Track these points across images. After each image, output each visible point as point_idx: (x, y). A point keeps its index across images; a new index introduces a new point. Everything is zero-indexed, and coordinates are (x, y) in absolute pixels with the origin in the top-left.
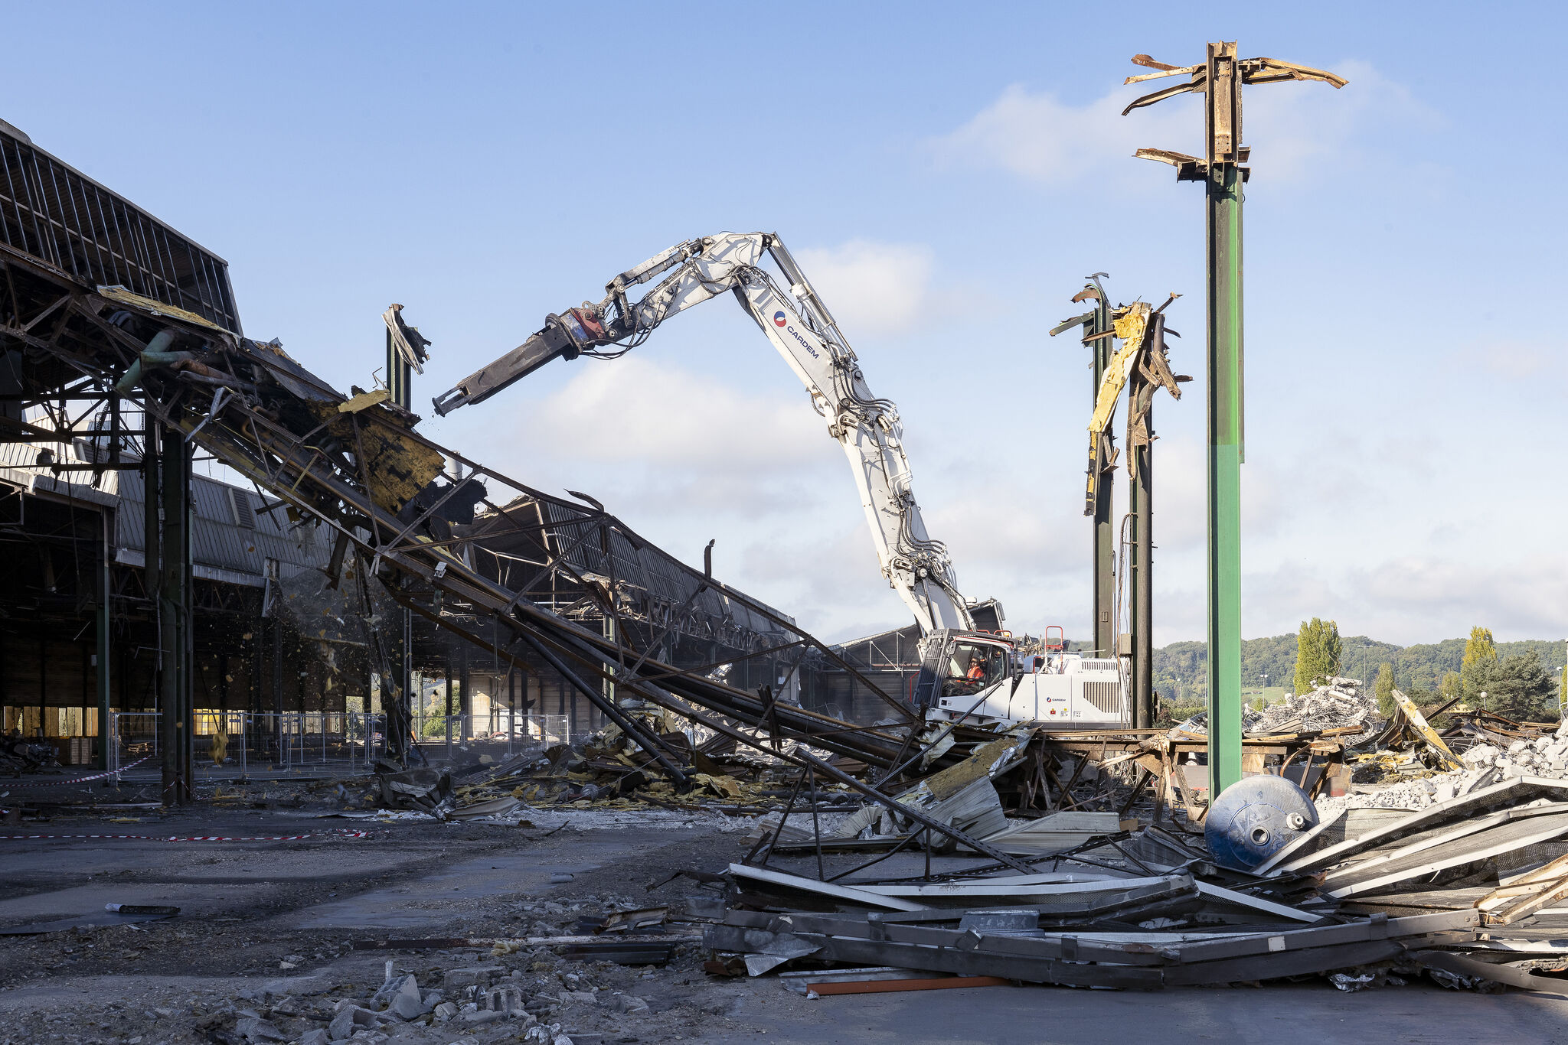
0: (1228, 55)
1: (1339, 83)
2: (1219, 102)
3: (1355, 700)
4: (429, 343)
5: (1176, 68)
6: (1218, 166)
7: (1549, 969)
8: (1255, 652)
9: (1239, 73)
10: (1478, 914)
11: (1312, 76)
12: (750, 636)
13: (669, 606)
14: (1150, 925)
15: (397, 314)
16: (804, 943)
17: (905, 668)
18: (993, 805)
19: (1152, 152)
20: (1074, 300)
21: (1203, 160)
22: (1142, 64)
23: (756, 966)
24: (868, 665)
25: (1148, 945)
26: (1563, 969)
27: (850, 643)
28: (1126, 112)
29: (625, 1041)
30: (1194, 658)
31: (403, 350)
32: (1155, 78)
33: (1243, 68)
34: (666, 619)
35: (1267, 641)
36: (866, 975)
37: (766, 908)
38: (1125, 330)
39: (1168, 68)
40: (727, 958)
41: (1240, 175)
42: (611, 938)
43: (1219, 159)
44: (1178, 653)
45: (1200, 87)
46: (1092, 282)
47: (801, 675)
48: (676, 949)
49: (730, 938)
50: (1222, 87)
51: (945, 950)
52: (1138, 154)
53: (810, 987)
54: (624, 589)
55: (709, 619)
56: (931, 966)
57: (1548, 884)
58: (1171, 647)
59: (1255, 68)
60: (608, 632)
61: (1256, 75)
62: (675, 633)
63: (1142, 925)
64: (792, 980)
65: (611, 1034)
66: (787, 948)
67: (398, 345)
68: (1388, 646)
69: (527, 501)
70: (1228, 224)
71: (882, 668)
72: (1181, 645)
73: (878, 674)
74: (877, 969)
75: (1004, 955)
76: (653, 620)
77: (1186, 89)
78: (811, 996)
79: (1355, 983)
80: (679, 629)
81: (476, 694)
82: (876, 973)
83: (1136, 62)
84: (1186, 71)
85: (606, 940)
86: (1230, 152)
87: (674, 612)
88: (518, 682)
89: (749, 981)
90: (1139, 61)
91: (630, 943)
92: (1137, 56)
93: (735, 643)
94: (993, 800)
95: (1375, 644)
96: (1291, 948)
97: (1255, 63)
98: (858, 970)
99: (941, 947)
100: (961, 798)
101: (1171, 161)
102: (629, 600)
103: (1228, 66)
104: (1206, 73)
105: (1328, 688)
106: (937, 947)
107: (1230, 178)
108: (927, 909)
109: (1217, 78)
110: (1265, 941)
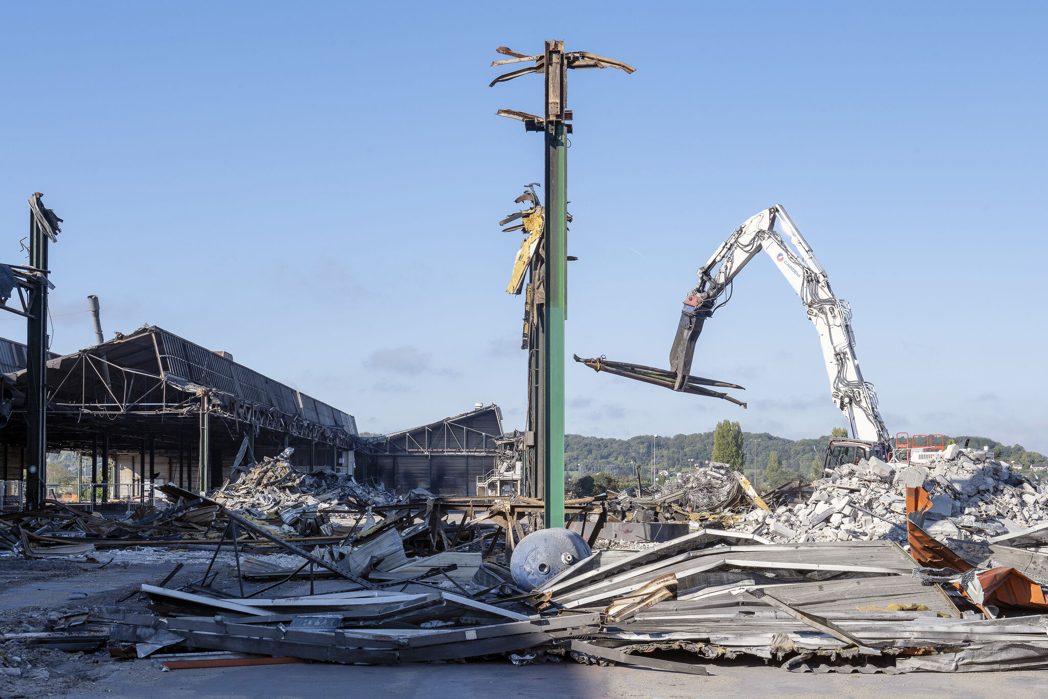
0: (559, 49)
1: (630, 70)
2: (552, 80)
3: (725, 478)
4: (62, 221)
5: (525, 56)
6: (551, 122)
7: (643, 651)
8: (692, 443)
9: (565, 61)
10: (599, 616)
11: (613, 65)
12: (315, 429)
13: (252, 407)
14: (428, 625)
15: (38, 200)
16: (175, 636)
17: (431, 452)
18: (398, 547)
19: (508, 112)
20: (516, 201)
21: (543, 119)
22: (503, 53)
23: (142, 650)
24: (405, 450)
25: (389, 637)
26: (651, 651)
27: (392, 435)
28: (492, 85)
29: (16, 697)
30: (649, 447)
31: (42, 225)
32: (511, 63)
33: (568, 58)
34: (249, 417)
35: (700, 435)
36: (212, 656)
37: (170, 614)
38: (531, 225)
39: (520, 56)
40: (125, 646)
41: (565, 129)
42: (62, 634)
43: (552, 118)
44: (638, 443)
45: (541, 70)
46: (529, 189)
47: (356, 456)
48: (108, 641)
49: (127, 633)
50: (554, 70)
51: (264, 640)
52: (499, 113)
53: (164, 663)
54: (215, 395)
55: (283, 416)
56: (254, 650)
57: (645, 597)
58: (634, 439)
59: (576, 59)
60: (203, 425)
61: (577, 63)
62: (256, 427)
63: (422, 625)
64: (159, 660)
65: (8, 693)
66: (164, 639)
67: (38, 222)
68: (784, 440)
69: (146, 332)
70: (557, 161)
71: (416, 452)
72: (640, 437)
73: (410, 456)
74: (220, 653)
75: (299, 643)
76: (239, 417)
77: (532, 71)
78: (164, 669)
79: (524, 660)
80: (259, 424)
81: (123, 469)
82: (219, 655)
83: (499, 52)
84: (532, 59)
85: (57, 635)
86: (559, 113)
87: (255, 412)
88: (147, 459)
89: (137, 661)
90: (501, 51)
91: (74, 637)
92: (500, 48)
93: (304, 434)
94: (399, 544)
95: (775, 438)
96: (480, 638)
97: (577, 55)
98: (207, 653)
99: (261, 638)
100: (377, 543)
101: (521, 118)
102: (219, 403)
103: (559, 56)
104: (544, 61)
105: (707, 469)
106: (258, 638)
107: (559, 131)
108: (274, 614)
109: (551, 64)
110: (464, 633)
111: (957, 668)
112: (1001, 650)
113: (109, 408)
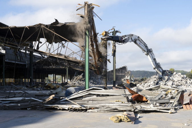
0: (87, 3)
1: (99, 6)
2: (86, 9)
7: (48, 108)
24: (110, 74)
25: (6, 105)
28: (77, 10)
32: (80, 6)
45: (84, 7)
52: (77, 15)
59: (90, 5)
60: (67, 70)
111: (98, 111)
112: (106, 108)
113: (52, 67)
